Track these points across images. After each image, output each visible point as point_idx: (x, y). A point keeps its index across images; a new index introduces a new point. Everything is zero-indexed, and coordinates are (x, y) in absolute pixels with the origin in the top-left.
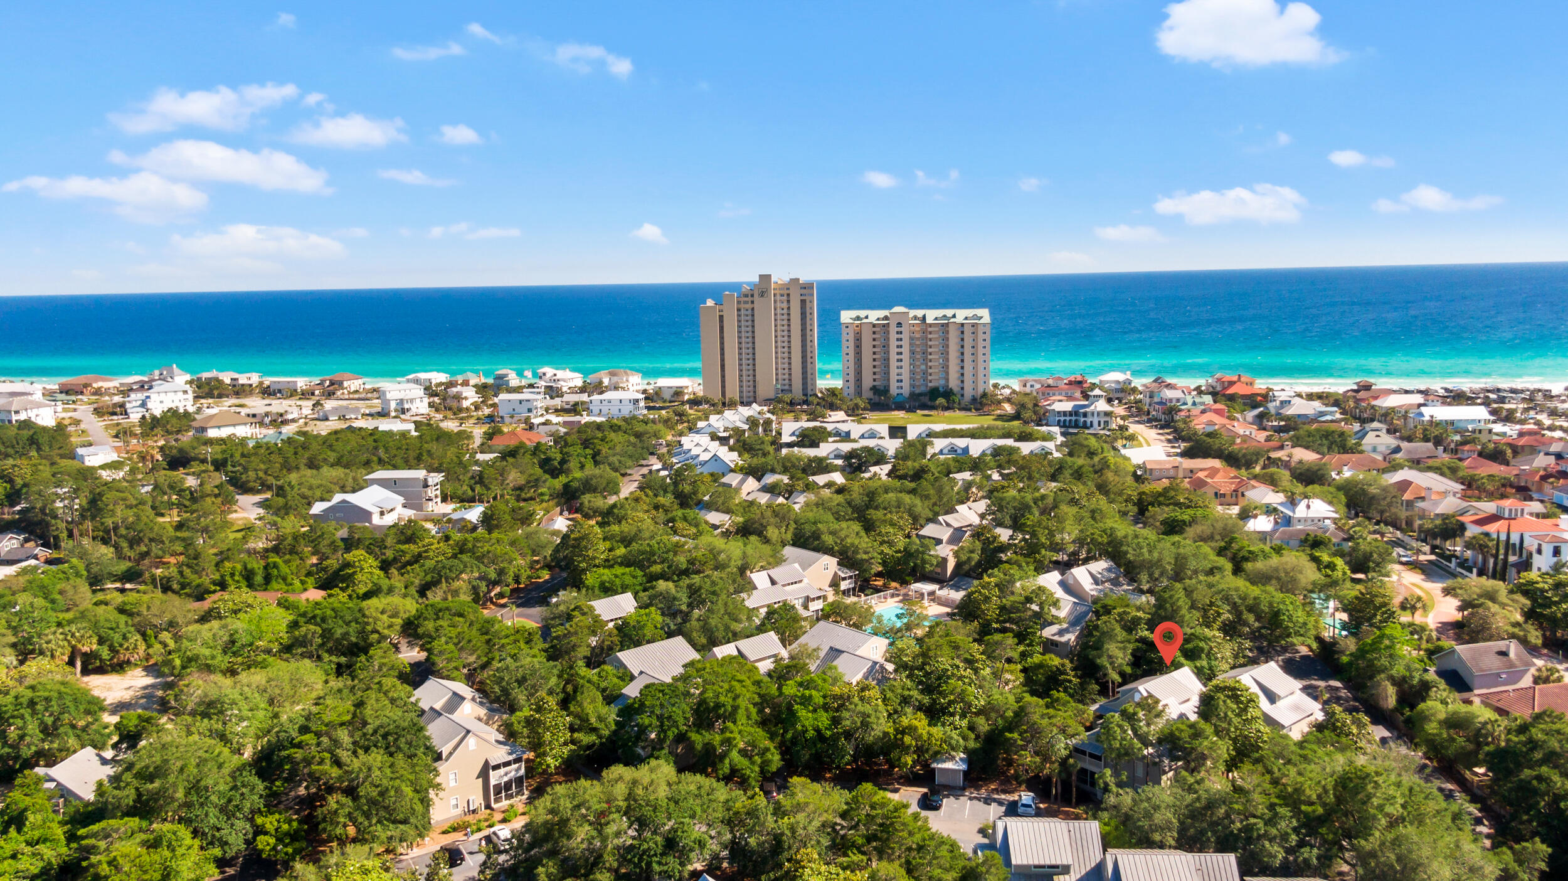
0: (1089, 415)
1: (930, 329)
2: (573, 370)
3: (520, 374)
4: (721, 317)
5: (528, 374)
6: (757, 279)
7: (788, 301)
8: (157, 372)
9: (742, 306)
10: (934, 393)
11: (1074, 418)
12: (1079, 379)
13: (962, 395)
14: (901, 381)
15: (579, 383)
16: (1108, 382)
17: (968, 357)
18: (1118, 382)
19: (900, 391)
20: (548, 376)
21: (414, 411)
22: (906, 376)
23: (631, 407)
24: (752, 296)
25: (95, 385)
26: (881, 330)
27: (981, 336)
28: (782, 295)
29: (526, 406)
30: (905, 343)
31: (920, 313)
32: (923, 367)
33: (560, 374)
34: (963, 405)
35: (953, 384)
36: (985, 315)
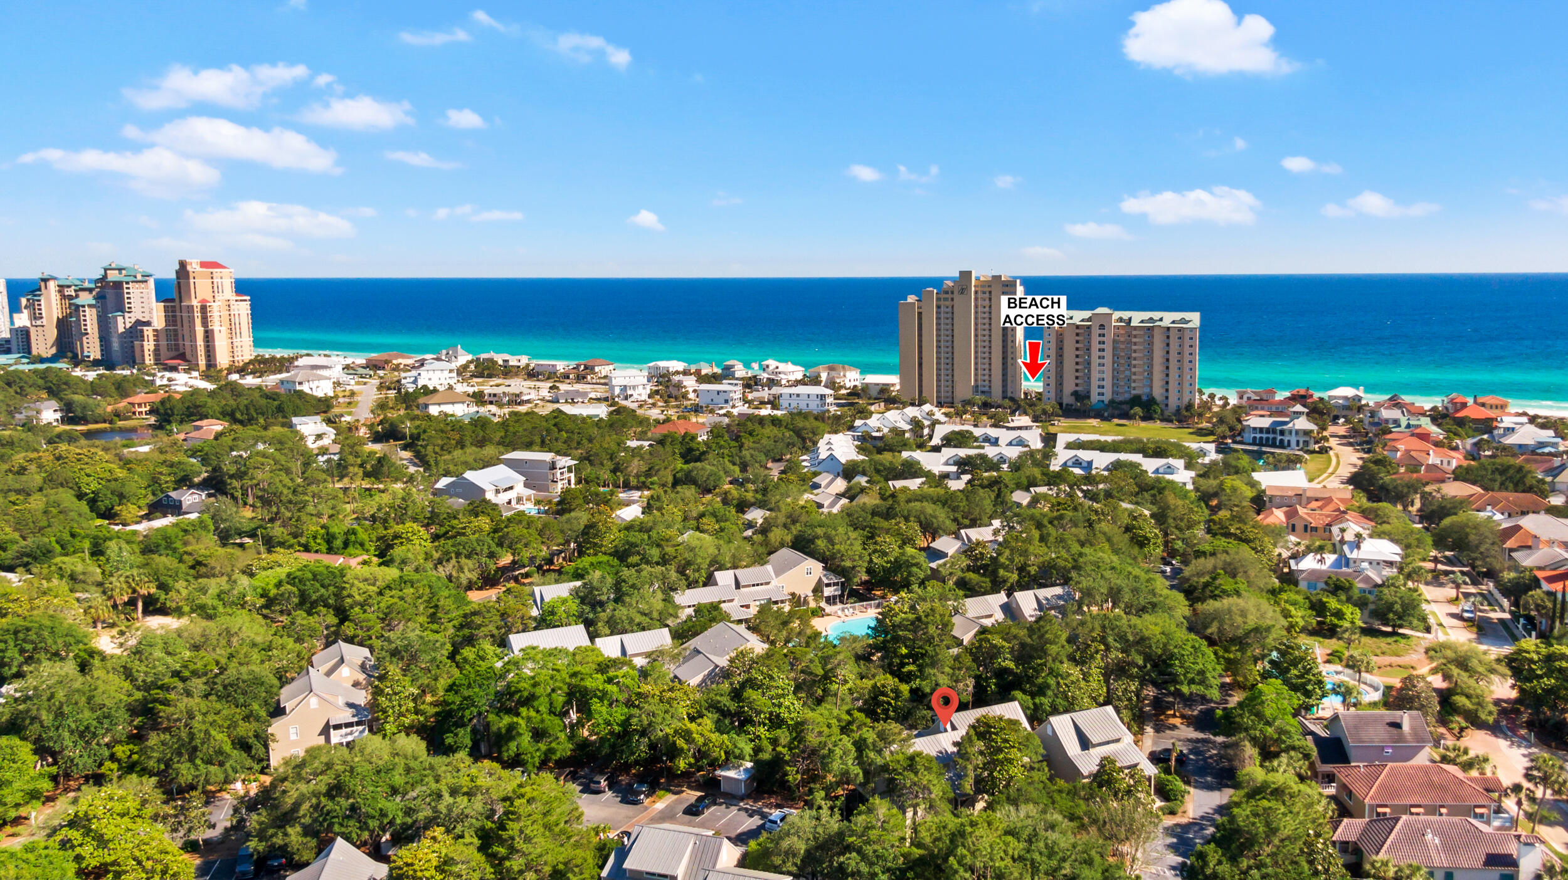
0: (1287, 433)
1: (1134, 333)
2: (795, 363)
3: (747, 365)
4: (920, 314)
5: (756, 366)
6: (957, 275)
7: (990, 299)
8: (444, 352)
9: (942, 303)
10: (1136, 401)
11: (1271, 436)
12: (1302, 392)
13: (1167, 405)
14: (1102, 388)
15: (799, 376)
16: (1336, 397)
17: (1173, 364)
18: (1346, 398)
19: (1101, 398)
20: (771, 368)
21: (635, 396)
22: (1108, 383)
23: (818, 402)
24: (952, 293)
25: (395, 362)
26: (1082, 332)
27: (1187, 342)
28: (984, 293)
29: (723, 397)
30: (1108, 347)
31: (1126, 315)
32: (1127, 373)
33: (782, 367)
34: (1166, 417)
35: (1158, 392)
36: (1194, 319)
